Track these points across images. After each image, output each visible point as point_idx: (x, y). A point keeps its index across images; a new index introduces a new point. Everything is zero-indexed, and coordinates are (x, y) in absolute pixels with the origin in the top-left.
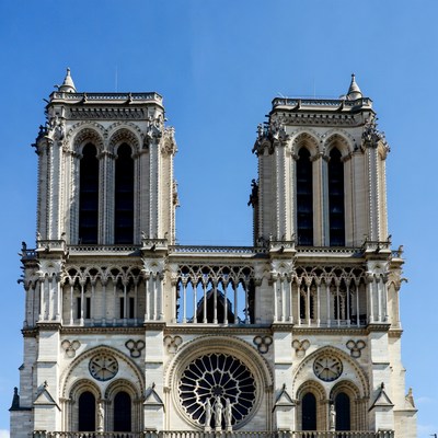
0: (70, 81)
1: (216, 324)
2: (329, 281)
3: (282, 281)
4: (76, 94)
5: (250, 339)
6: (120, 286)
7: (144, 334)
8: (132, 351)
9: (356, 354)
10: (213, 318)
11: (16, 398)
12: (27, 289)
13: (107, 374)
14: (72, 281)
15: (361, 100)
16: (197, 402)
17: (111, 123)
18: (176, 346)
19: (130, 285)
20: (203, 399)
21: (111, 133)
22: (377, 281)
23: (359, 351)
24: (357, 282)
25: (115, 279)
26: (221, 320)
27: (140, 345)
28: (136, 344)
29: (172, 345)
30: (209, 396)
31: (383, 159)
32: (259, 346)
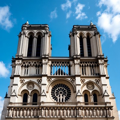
0: (28, 22)
1: (61, 75)
2: (89, 65)
3: (77, 64)
4: (29, 25)
5: (69, 79)
6: (36, 66)
7: (42, 78)
8: (38, 82)
9: (97, 83)
10: (60, 74)
11: (7, 95)
12: (13, 67)
13: (31, 88)
14: (24, 65)
15: (93, 25)
16: (56, 96)
17: (36, 31)
18: (50, 81)
19: (39, 66)
20: (57, 95)
21: (36, 33)
22: (101, 64)
23: (98, 82)
24: (96, 65)
25: (35, 65)
26: (62, 74)
27: (41, 81)
28: (39, 81)
29: (49, 80)
30: (59, 94)
31: (99, 37)
32: (72, 81)
